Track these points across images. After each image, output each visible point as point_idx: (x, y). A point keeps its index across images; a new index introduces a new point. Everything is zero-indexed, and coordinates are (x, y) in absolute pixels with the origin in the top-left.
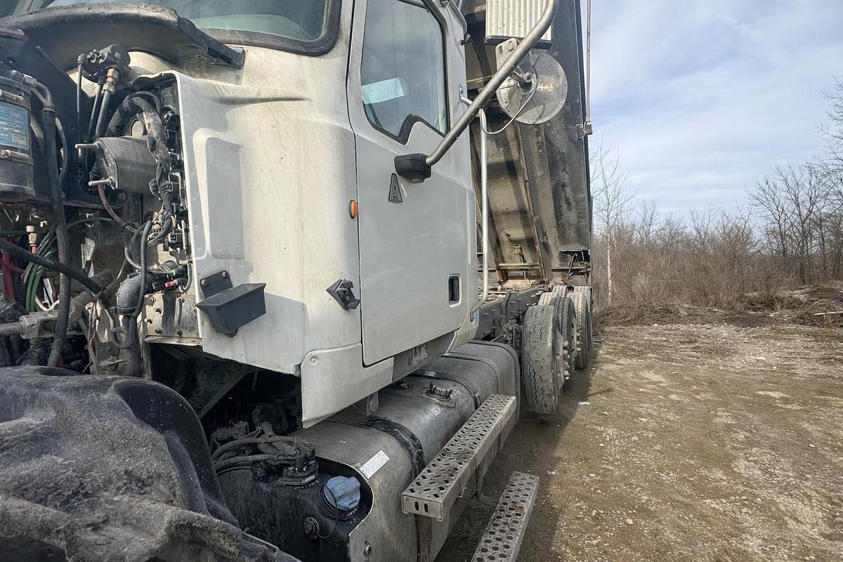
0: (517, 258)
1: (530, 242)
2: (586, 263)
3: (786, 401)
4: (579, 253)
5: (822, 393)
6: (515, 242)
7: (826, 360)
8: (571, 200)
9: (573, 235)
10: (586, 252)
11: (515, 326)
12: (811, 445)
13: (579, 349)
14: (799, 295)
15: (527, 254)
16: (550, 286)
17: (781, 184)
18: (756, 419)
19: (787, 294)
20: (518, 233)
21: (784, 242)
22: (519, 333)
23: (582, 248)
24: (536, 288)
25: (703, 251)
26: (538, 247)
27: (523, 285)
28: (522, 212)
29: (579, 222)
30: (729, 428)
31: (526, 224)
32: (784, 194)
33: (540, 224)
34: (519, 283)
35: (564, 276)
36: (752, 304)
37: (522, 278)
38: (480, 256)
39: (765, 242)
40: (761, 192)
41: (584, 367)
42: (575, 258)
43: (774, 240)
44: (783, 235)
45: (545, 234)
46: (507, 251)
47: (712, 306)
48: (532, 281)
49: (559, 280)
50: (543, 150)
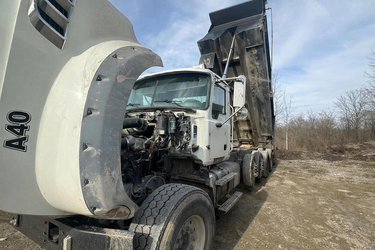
0: (246, 137)
1: (250, 131)
2: (271, 140)
3: (350, 194)
4: (269, 137)
5: (365, 191)
6: (245, 131)
7: (367, 176)
8: (265, 118)
9: (266, 130)
10: (271, 136)
11: (241, 159)
12: (361, 214)
13: (263, 169)
14: (356, 146)
15: (249, 136)
16: (257, 148)
17: (347, 98)
18: (336, 201)
19: (350, 146)
20: (246, 128)
21: (349, 123)
22: (242, 162)
23: (270, 135)
24: (252, 148)
25: (313, 128)
26: (253, 133)
27: (248, 146)
28: (248, 121)
29: (268, 126)
30: (325, 206)
31: (249, 125)
32: (348, 102)
33: (254, 125)
34: (246, 146)
35: (263, 144)
36: (334, 151)
37: (247, 144)
38: (231, 135)
39: (341, 123)
40: (339, 101)
41: (267, 177)
42: (267, 138)
43: (345, 122)
44: (348, 120)
45: (256, 129)
46: (241, 134)
47: (317, 152)
48: (251, 146)
49: (261, 146)
50: (256, 101)
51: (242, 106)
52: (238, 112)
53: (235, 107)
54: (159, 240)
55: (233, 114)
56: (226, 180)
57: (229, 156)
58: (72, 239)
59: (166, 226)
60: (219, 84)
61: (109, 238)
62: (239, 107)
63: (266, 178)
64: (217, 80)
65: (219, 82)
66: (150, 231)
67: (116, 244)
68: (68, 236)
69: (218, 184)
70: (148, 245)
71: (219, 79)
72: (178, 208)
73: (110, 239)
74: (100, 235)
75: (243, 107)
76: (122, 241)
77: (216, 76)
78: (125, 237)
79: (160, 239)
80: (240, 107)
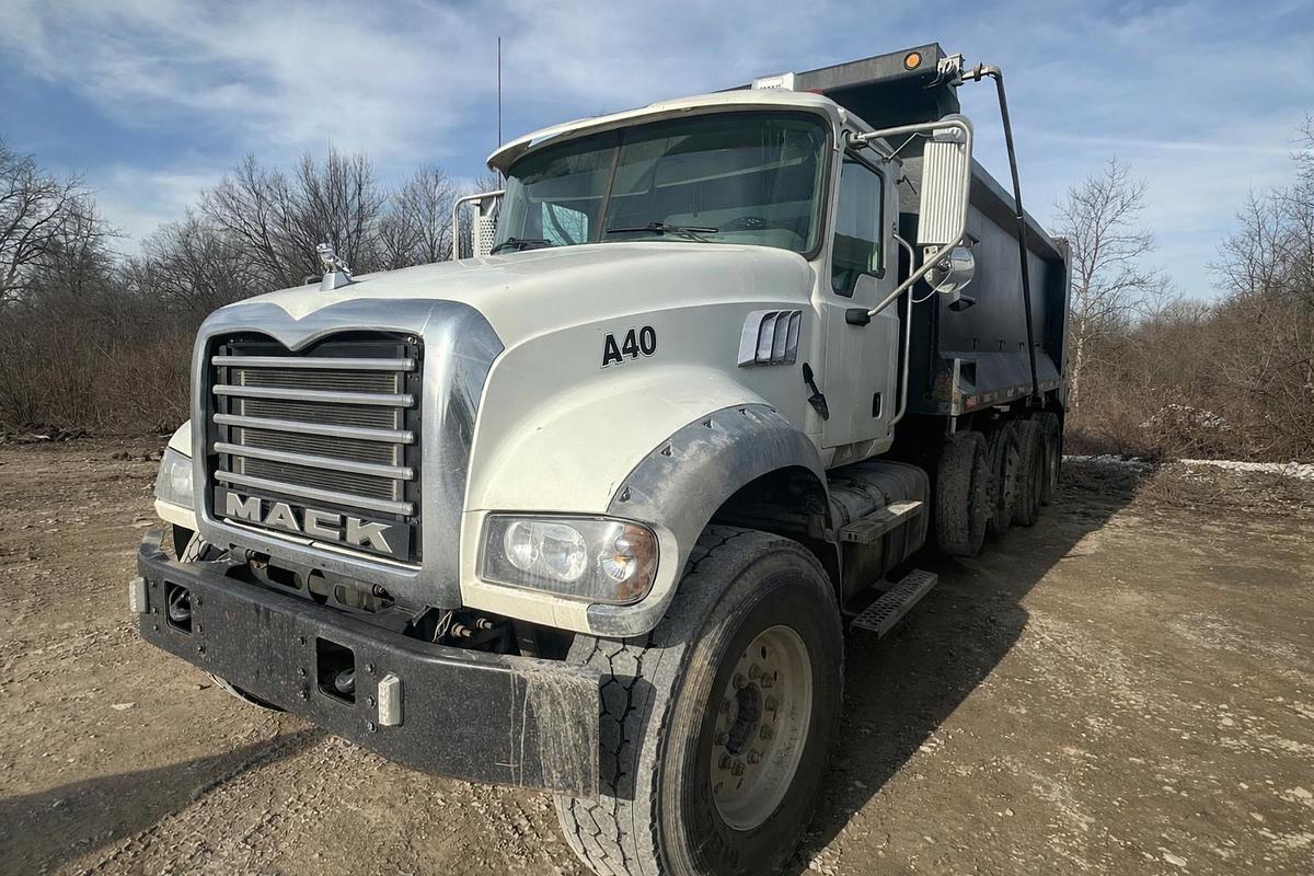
51: (954, 242)
52: (934, 266)
53: (923, 246)
54: (672, 695)
55: (913, 276)
56: (880, 524)
57: (891, 438)
58: (402, 683)
59: (690, 652)
60: (864, 153)
61: (523, 682)
62: (941, 246)
63: (1027, 526)
64: (856, 138)
65: (861, 143)
66: (639, 668)
67: (545, 699)
68: (388, 676)
69: (853, 540)
70: (634, 708)
71: (864, 132)
72: (727, 599)
73: (525, 686)
74: (494, 672)
75: (957, 245)
76: (563, 690)
77: (849, 122)
78: (574, 680)
79: (676, 691)
80: (944, 245)
